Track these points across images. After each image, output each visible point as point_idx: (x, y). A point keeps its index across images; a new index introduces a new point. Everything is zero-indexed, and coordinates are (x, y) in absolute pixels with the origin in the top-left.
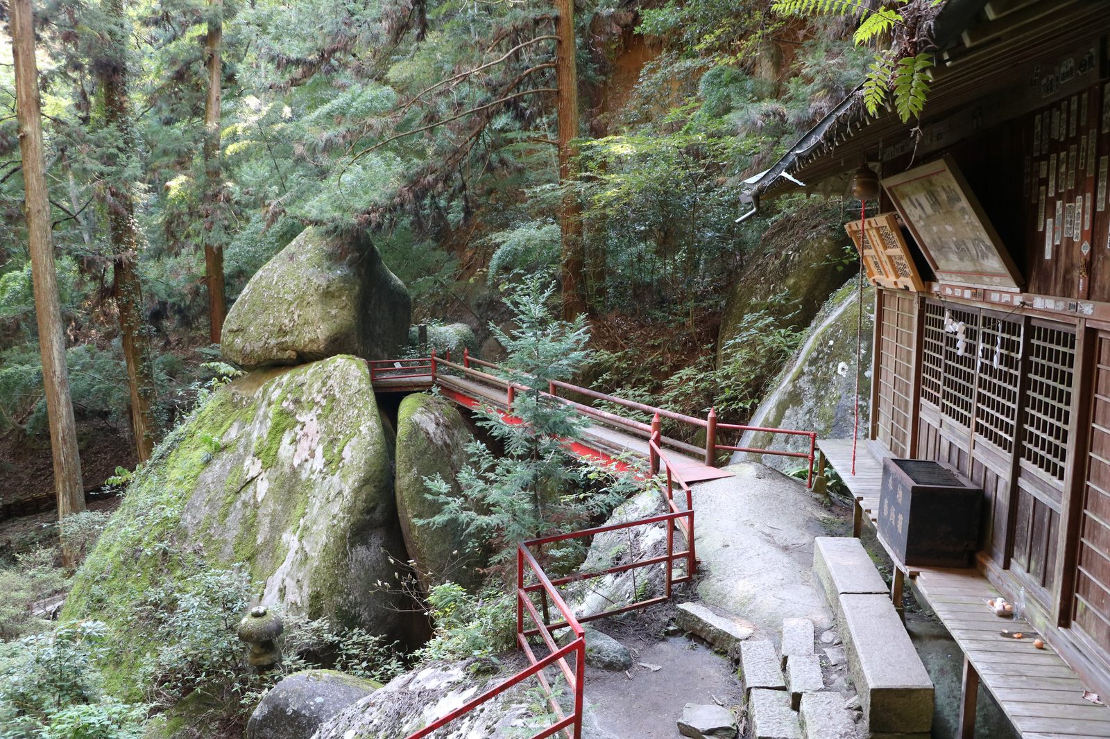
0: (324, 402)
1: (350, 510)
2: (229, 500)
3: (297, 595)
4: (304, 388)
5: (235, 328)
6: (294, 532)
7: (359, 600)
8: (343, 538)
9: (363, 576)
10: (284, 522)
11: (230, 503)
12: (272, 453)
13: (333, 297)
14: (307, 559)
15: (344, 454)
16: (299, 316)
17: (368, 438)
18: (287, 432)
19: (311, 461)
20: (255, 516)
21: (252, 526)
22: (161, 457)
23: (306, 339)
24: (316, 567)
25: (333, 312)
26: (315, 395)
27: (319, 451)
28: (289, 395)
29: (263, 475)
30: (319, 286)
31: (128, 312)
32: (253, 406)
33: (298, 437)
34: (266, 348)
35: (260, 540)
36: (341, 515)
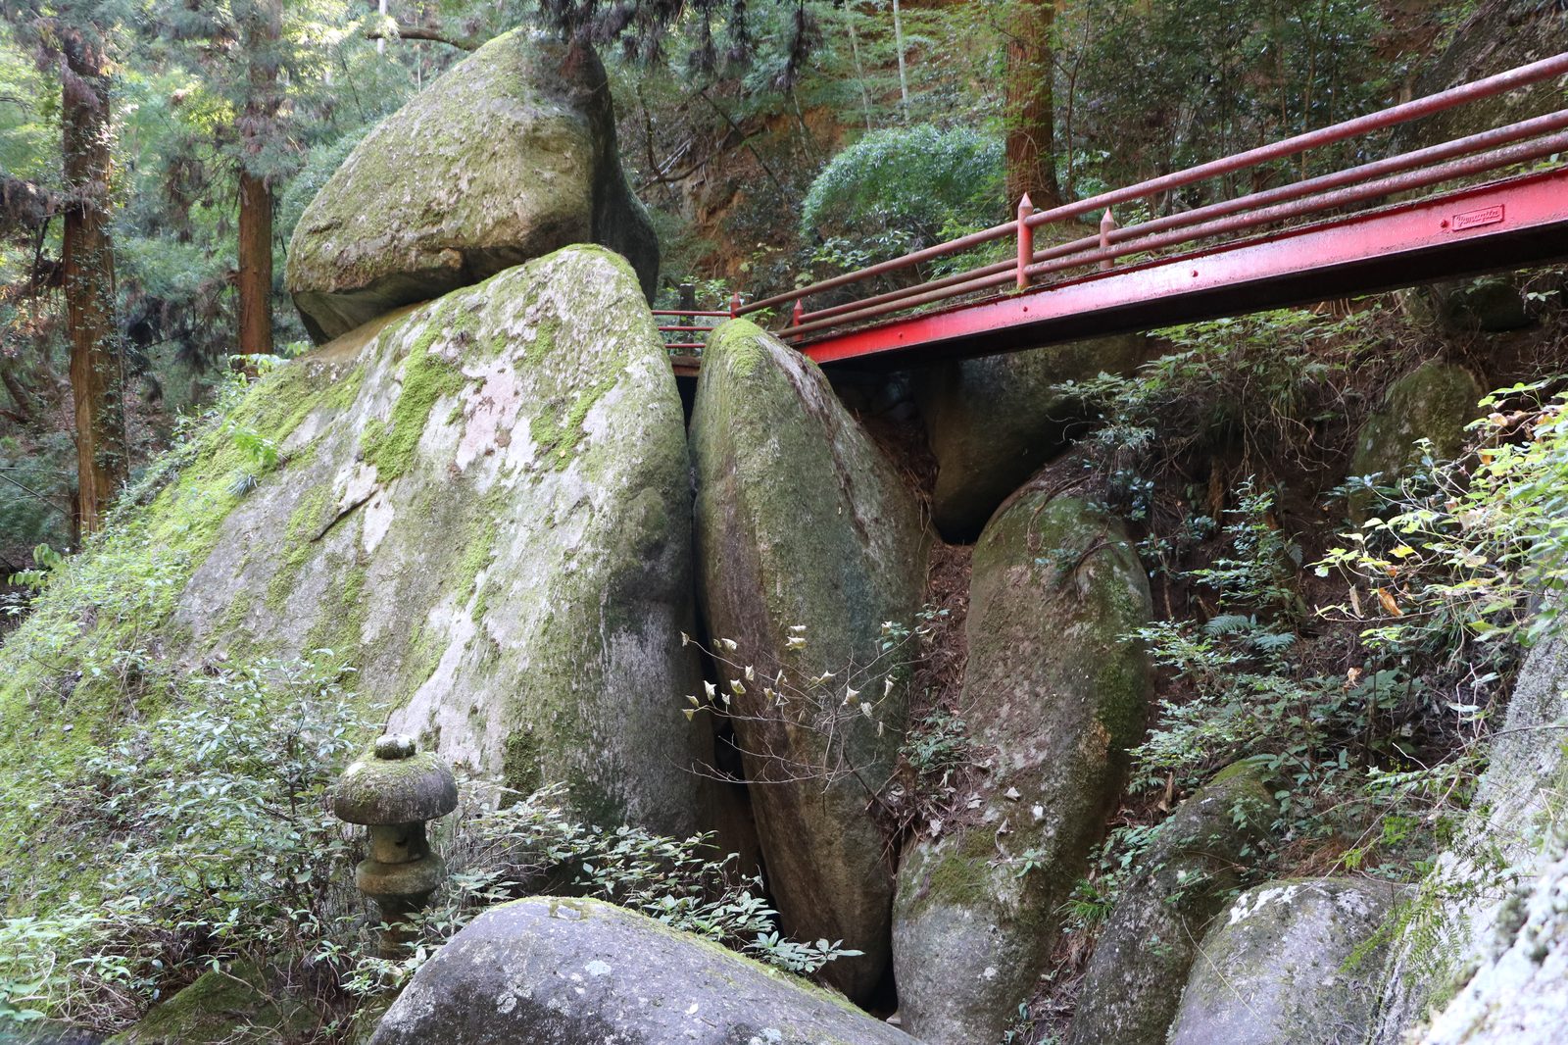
0: (531, 335)
1: (610, 539)
2: (294, 556)
3: (470, 745)
4: (482, 314)
5: (323, 223)
6: (462, 604)
7: (622, 764)
8: (591, 603)
9: (630, 708)
10: (434, 586)
11: (298, 563)
12: (404, 446)
13: (546, 149)
14: (496, 655)
15: (586, 426)
16: (470, 182)
17: (650, 387)
18: (440, 402)
19: (500, 452)
20: (359, 583)
21: (351, 604)
22: (140, 502)
23: (489, 221)
24: (525, 673)
25: (547, 175)
26: (510, 323)
27: (522, 431)
28: (445, 332)
29: (381, 496)
30: (517, 124)
31: (86, 305)
32: (355, 376)
33: (468, 408)
34: (394, 248)
35: (369, 633)
36: (588, 548)
